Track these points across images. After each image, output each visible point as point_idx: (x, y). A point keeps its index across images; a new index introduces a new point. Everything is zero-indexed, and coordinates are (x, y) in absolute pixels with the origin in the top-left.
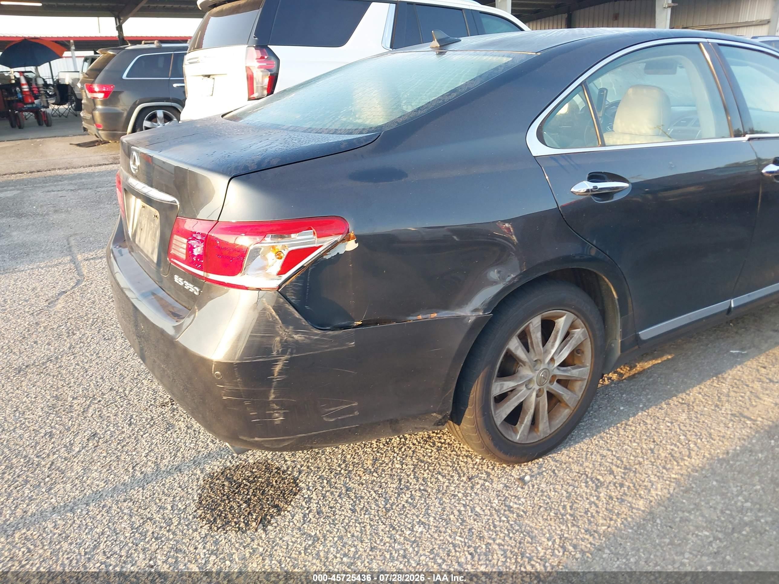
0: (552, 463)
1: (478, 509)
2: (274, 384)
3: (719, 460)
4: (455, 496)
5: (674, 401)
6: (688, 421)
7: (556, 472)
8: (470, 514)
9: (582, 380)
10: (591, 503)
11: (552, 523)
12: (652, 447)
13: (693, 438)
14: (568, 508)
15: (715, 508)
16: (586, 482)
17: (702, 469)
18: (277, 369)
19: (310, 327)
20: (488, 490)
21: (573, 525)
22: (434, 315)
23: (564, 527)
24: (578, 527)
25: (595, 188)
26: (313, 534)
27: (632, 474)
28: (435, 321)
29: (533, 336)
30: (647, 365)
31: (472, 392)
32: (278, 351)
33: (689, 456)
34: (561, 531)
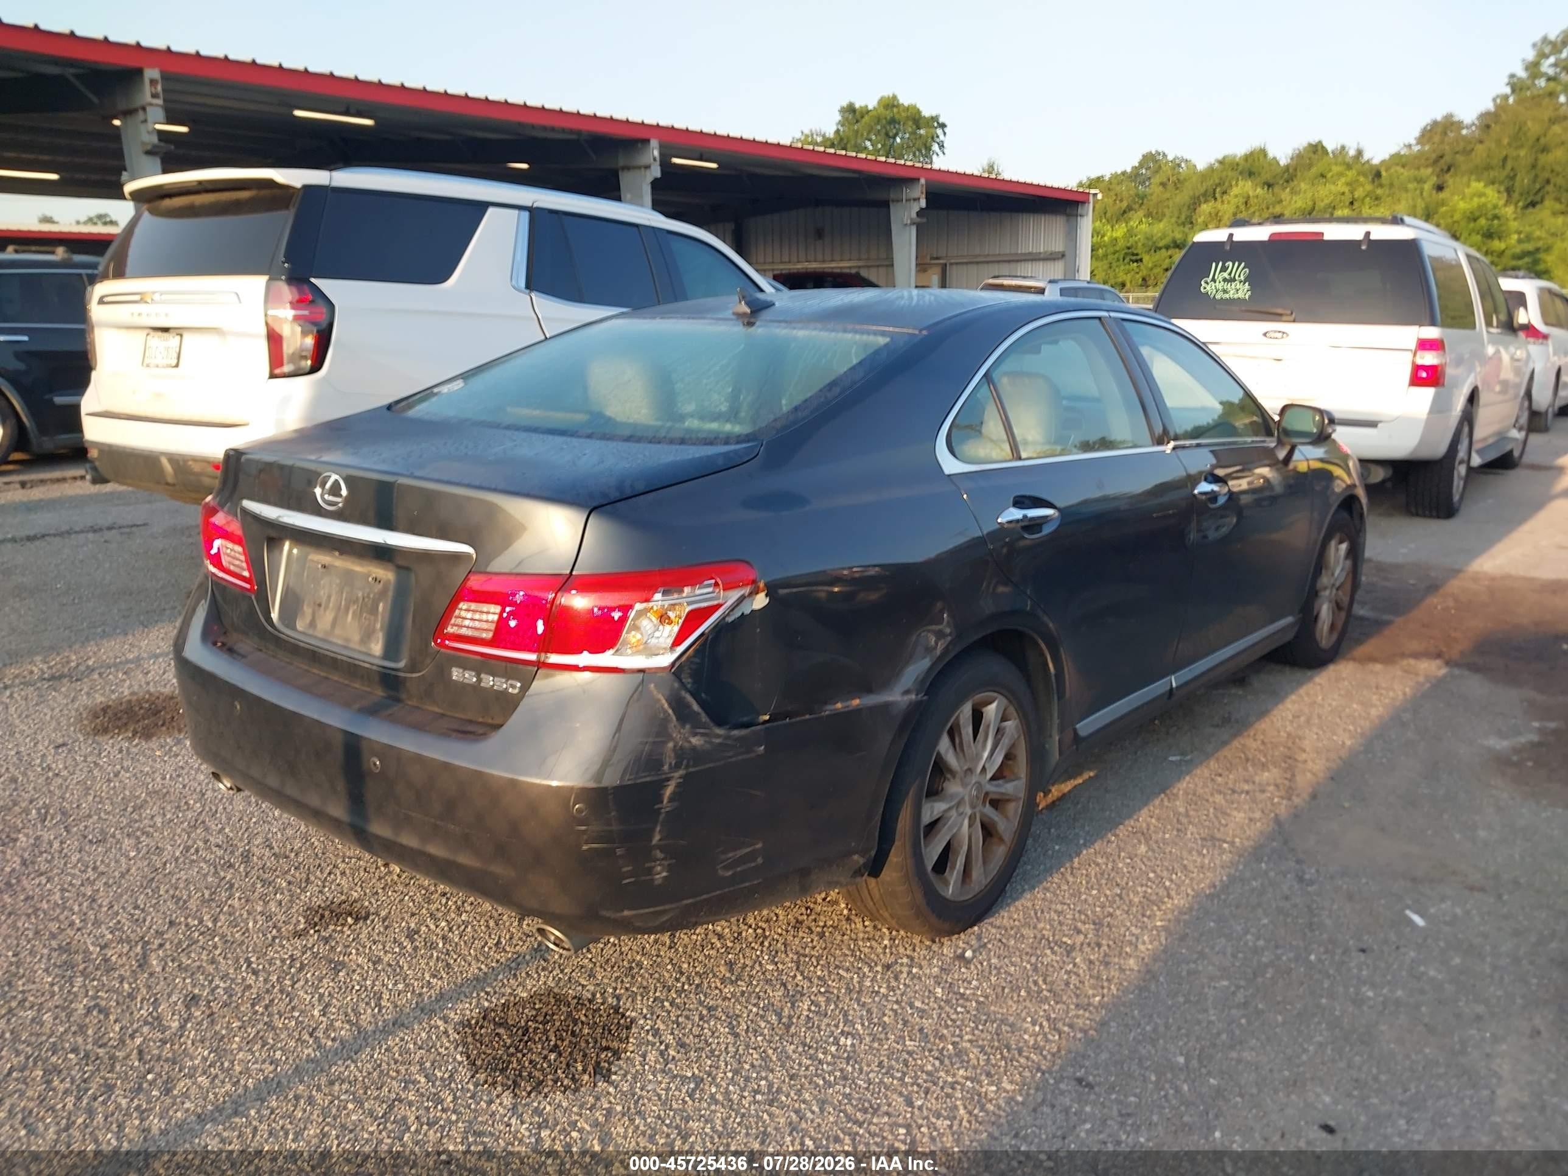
0: (994, 931)
1: (918, 1004)
2: (662, 817)
3: (1207, 896)
4: (878, 993)
5: (1122, 831)
6: (1150, 853)
7: (1004, 940)
8: (910, 1012)
9: (1017, 799)
10: (1068, 972)
11: (1028, 1003)
12: (1119, 892)
13: (1165, 874)
14: (1041, 982)
15: (1224, 954)
16: (1052, 949)
17: (1191, 909)
18: (668, 792)
19: (712, 724)
20: (920, 978)
21: (1057, 1003)
22: (856, 702)
23: (1047, 1007)
24: (1064, 1003)
25: (1025, 517)
26: (689, 1074)
27: (1106, 930)
28: (858, 711)
29: (963, 732)
30: (1067, 787)
31: (900, 817)
32: (670, 764)
33: (1169, 896)
34: (1045, 1011)
